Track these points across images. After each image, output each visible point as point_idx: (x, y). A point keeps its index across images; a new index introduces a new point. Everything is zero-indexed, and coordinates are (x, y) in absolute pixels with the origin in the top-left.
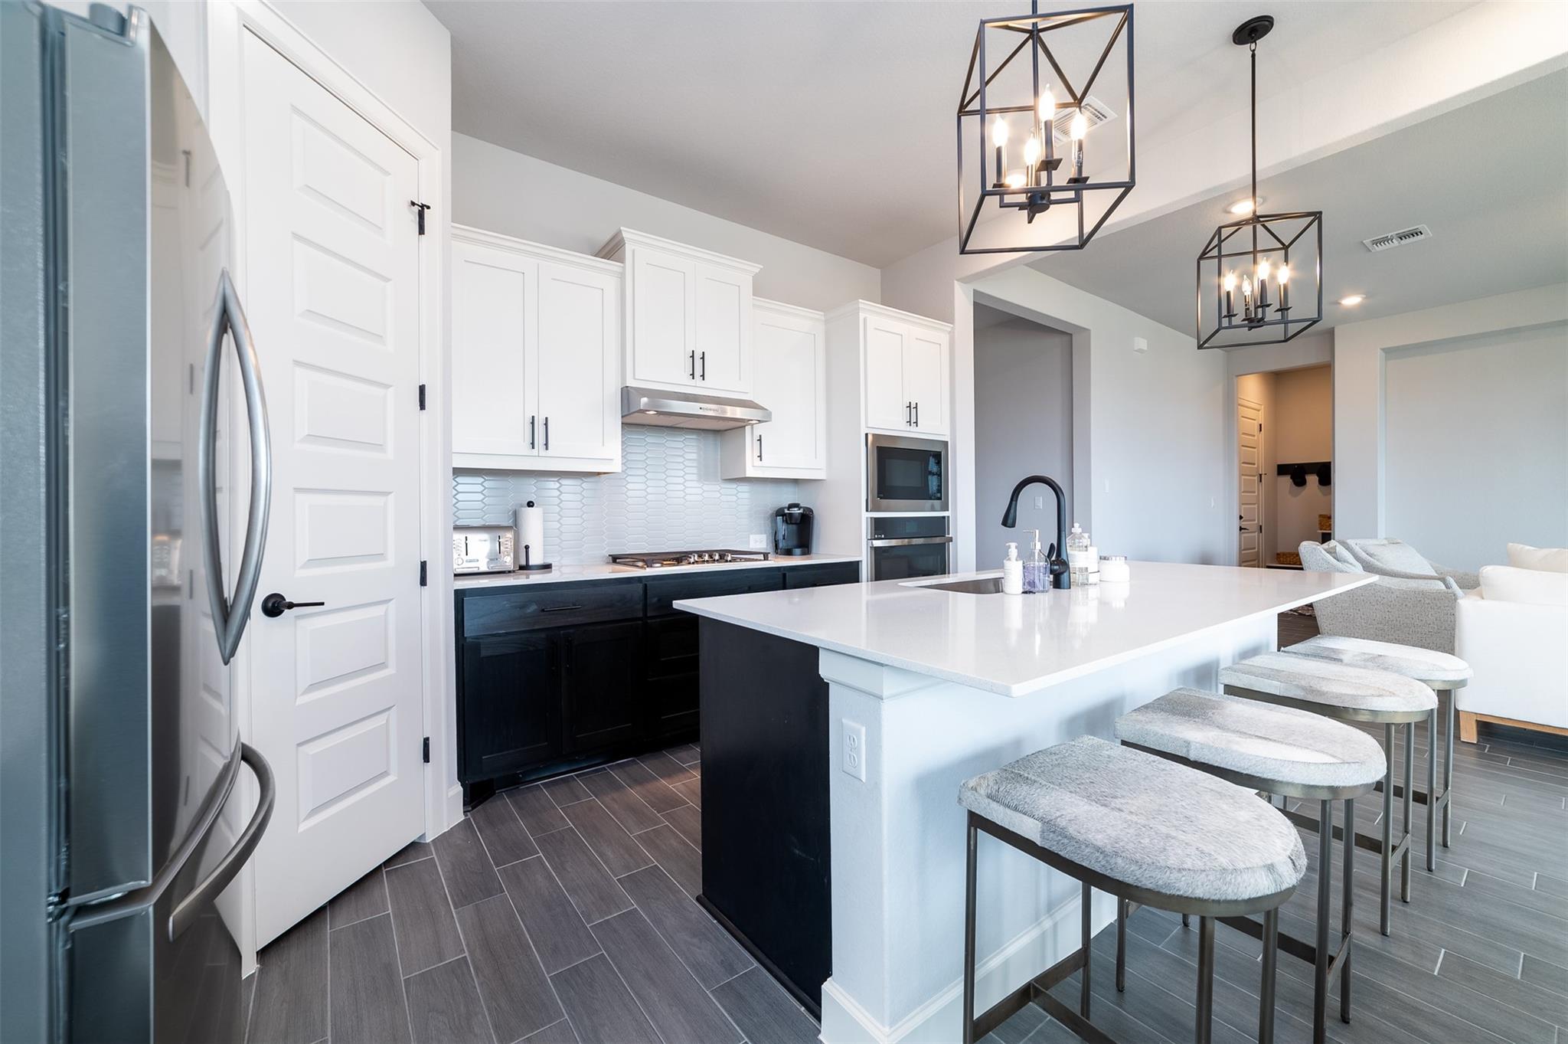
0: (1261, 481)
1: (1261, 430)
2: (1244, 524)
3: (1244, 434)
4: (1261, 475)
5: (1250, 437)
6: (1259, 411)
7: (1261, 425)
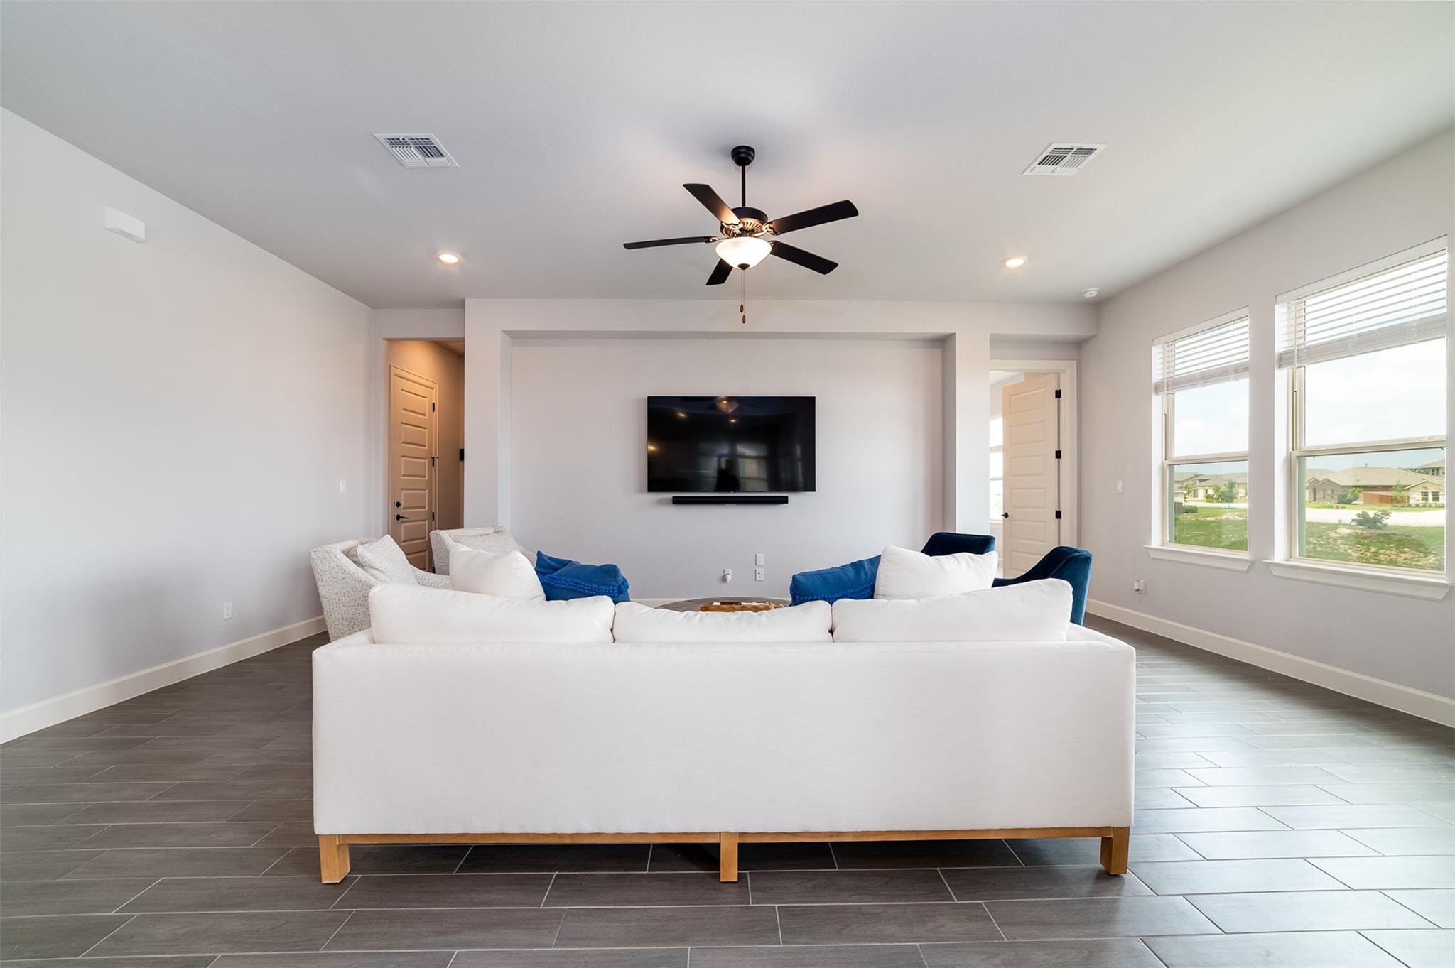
0: (433, 465)
1: (434, 410)
2: (402, 512)
3: (404, 409)
4: (433, 458)
5: (421, 416)
6: (432, 389)
7: (434, 404)
